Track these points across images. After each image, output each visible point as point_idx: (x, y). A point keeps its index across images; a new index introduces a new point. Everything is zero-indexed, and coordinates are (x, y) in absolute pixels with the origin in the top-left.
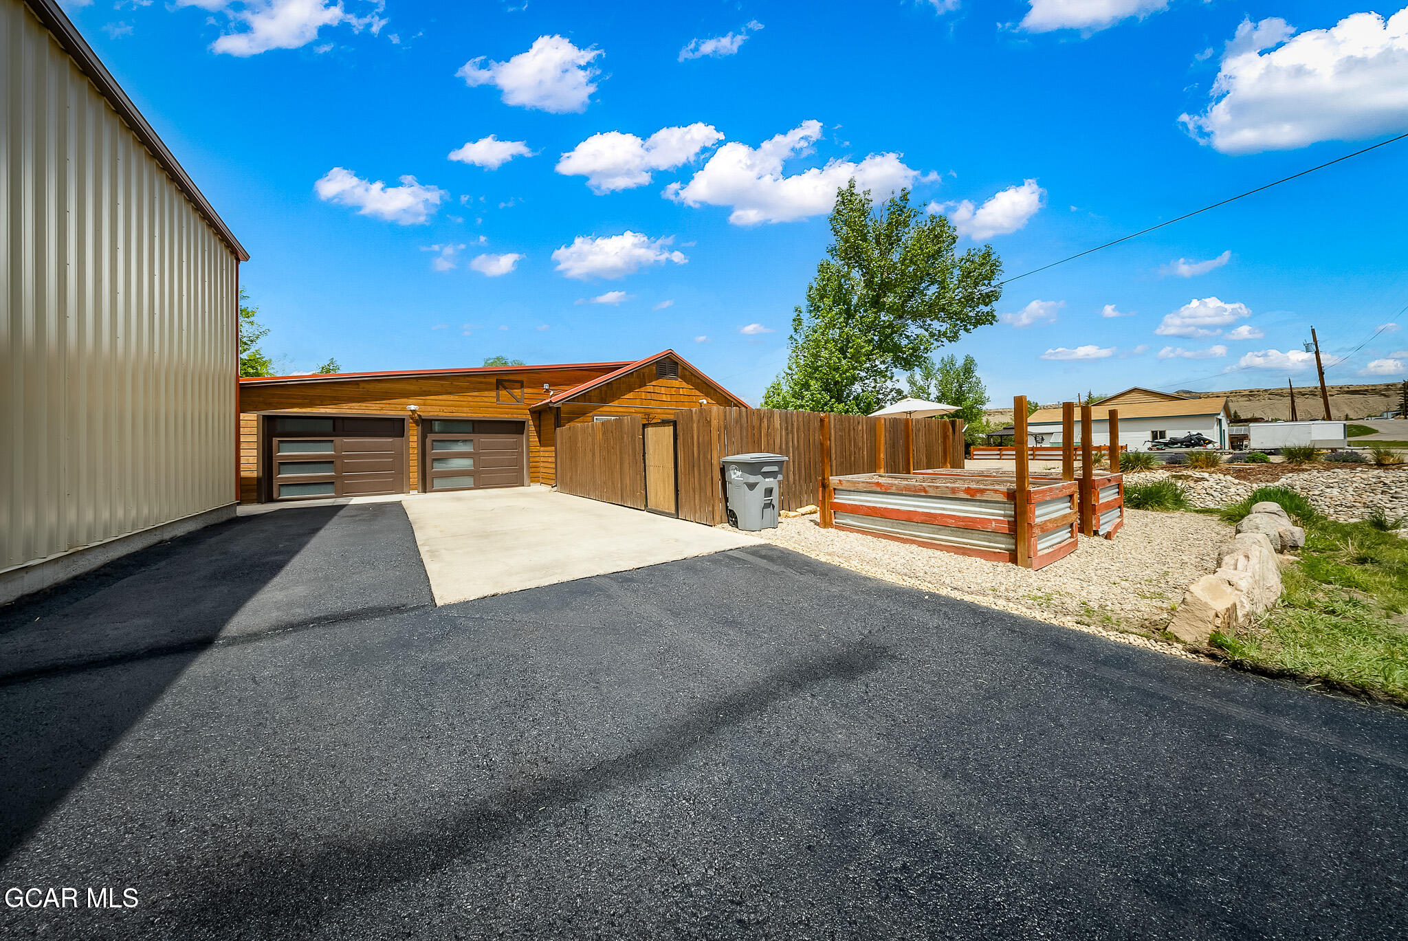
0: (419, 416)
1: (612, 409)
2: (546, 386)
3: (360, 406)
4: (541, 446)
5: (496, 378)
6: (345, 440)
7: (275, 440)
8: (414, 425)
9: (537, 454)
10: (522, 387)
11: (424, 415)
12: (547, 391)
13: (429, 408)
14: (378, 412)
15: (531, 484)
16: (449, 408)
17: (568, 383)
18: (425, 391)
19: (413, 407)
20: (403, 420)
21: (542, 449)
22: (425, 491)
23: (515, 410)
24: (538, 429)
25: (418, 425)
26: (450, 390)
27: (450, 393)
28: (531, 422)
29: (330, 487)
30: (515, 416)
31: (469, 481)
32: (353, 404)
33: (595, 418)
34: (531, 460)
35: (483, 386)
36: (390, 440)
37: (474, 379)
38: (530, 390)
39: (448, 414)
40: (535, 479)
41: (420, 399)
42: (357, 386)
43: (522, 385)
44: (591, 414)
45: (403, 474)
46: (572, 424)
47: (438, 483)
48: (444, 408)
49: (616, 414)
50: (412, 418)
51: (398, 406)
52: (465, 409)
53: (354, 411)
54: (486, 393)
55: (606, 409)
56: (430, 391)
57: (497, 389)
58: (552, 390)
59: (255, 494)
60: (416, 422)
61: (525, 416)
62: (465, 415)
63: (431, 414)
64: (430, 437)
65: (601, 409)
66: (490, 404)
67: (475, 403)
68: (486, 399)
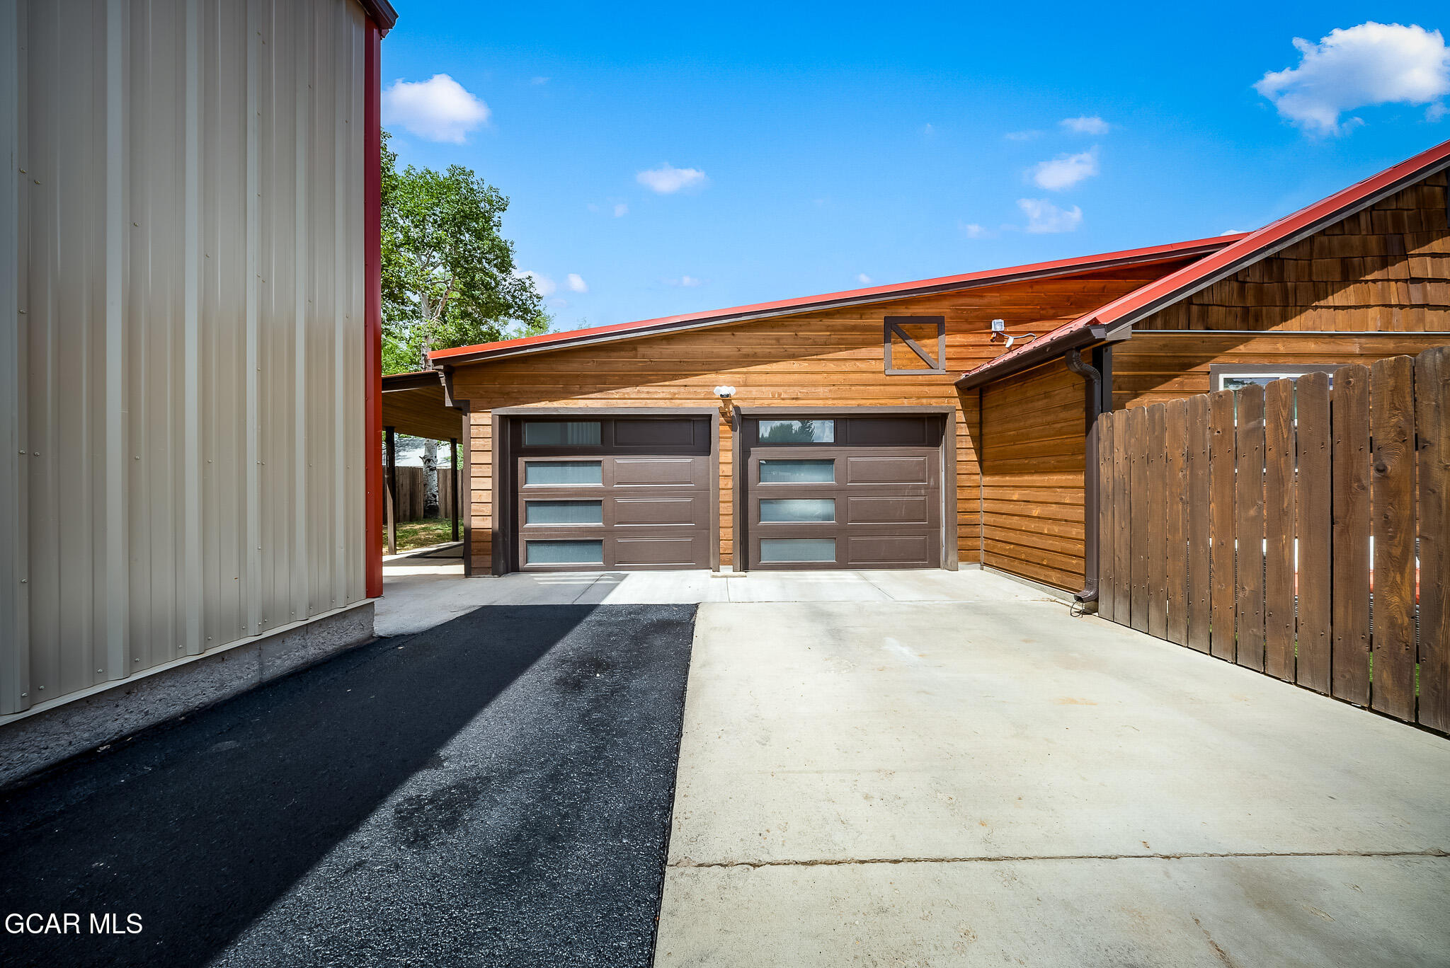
0: (737, 408)
1: (1281, 347)
2: (998, 325)
3: (639, 392)
4: (984, 472)
5: (885, 313)
6: (618, 461)
7: (522, 461)
8: (727, 428)
9: (974, 493)
10: (941, 331)
11: (747, 407)
12: (1000, 336)
13: (754, 392)
14: (667, 404)
15: (960, 564)
16: (792, 389)
17: (1051, 312)
18: (747, 356)
19: (725, 390)
20: (708, 418)
21: (987, 480)
22: (745, 567)
23: (926, 389)
24: (976, 431)
25: (733, 429)
26: (792, 349)
27: (793, 357)
28: (960, 416)
29: (596, 548)
30: (924, 401)
31: (827, 551)
32: (628, 390)
33: (1222, 377)
34: (961, 506)
35: (856, 336)
36: (687, 460)
37: (838, 322)
38: (959, 339)
39: (788, 403)
40: (968, 555)
41: (737, 374)
42: (631, 354)
43: (939, 325)
44: (1208, 366)
45: (709, 529)
46: (1146, 401)
47: (769, 551)
48: (780, 390)
49: (1291, 361)
50: (724, 414)
51: (699, 390)
52: (821, 389)
53: (629, 403)
54: (864, 352)
55: (1259, 346)
56: (755, 355)
57: (887, 340)
58: (1010, 333)
59: (489, 558)
60: (730, 422)
61: (948, 401)
62: (820, 403)
63: (758, 403)
64: (757, 454)
65: (1242, 348)
66: (871, 376)
67: (841, 377)
68: (862, 366)
